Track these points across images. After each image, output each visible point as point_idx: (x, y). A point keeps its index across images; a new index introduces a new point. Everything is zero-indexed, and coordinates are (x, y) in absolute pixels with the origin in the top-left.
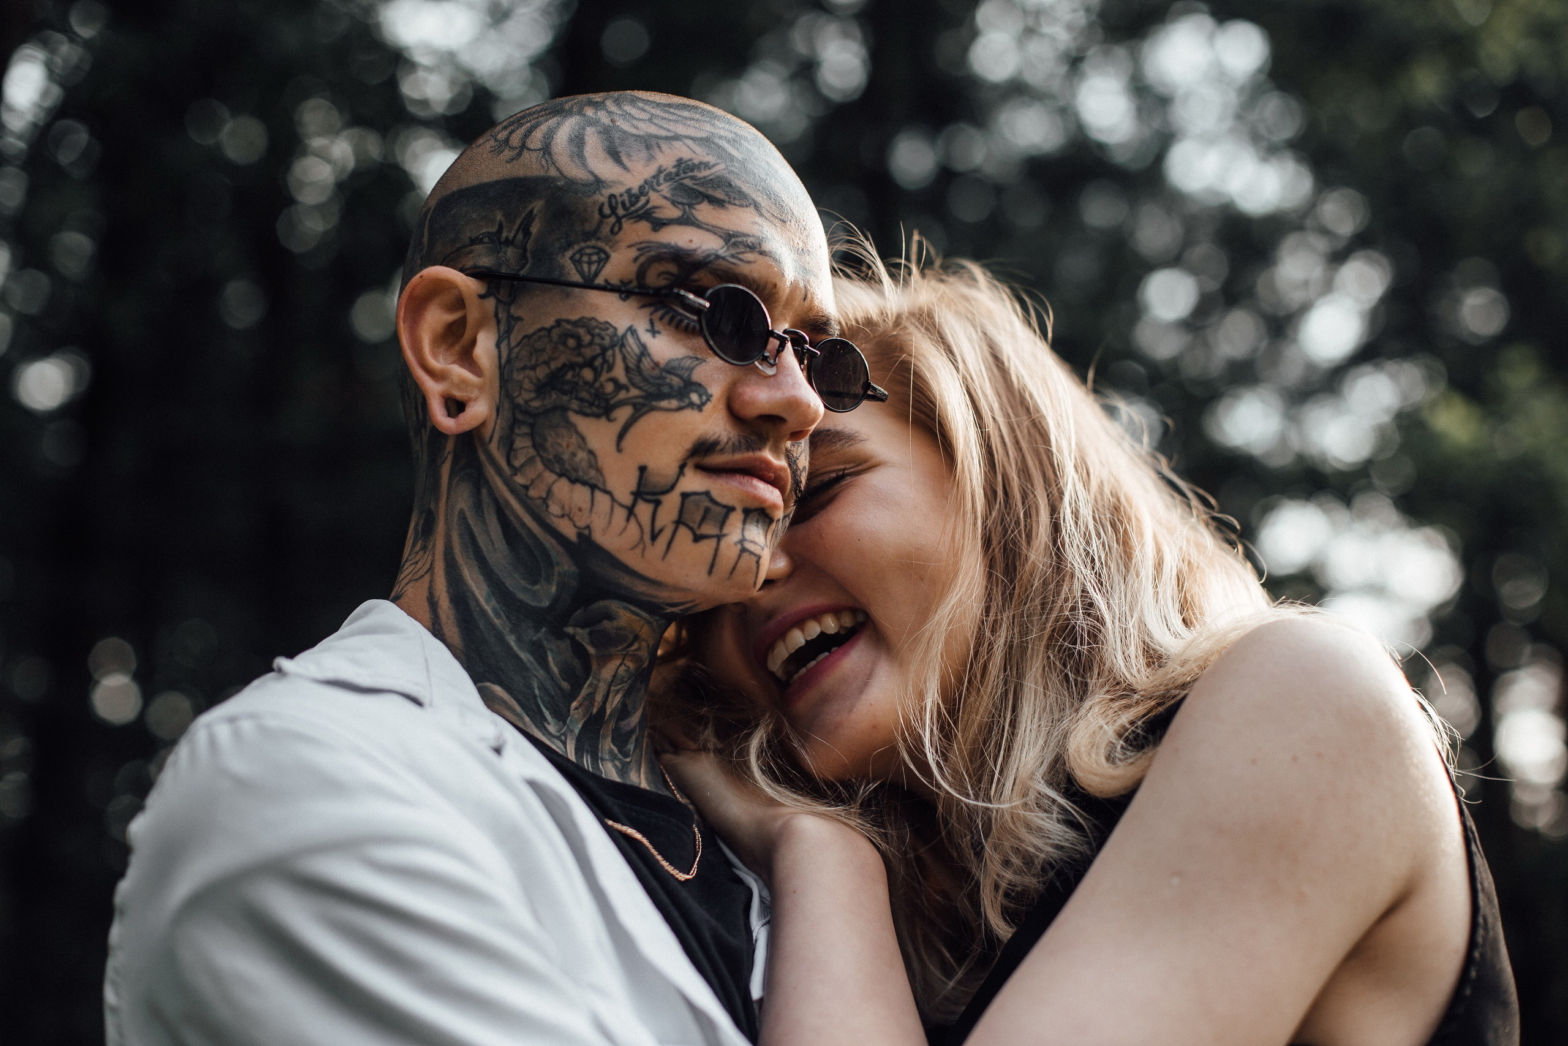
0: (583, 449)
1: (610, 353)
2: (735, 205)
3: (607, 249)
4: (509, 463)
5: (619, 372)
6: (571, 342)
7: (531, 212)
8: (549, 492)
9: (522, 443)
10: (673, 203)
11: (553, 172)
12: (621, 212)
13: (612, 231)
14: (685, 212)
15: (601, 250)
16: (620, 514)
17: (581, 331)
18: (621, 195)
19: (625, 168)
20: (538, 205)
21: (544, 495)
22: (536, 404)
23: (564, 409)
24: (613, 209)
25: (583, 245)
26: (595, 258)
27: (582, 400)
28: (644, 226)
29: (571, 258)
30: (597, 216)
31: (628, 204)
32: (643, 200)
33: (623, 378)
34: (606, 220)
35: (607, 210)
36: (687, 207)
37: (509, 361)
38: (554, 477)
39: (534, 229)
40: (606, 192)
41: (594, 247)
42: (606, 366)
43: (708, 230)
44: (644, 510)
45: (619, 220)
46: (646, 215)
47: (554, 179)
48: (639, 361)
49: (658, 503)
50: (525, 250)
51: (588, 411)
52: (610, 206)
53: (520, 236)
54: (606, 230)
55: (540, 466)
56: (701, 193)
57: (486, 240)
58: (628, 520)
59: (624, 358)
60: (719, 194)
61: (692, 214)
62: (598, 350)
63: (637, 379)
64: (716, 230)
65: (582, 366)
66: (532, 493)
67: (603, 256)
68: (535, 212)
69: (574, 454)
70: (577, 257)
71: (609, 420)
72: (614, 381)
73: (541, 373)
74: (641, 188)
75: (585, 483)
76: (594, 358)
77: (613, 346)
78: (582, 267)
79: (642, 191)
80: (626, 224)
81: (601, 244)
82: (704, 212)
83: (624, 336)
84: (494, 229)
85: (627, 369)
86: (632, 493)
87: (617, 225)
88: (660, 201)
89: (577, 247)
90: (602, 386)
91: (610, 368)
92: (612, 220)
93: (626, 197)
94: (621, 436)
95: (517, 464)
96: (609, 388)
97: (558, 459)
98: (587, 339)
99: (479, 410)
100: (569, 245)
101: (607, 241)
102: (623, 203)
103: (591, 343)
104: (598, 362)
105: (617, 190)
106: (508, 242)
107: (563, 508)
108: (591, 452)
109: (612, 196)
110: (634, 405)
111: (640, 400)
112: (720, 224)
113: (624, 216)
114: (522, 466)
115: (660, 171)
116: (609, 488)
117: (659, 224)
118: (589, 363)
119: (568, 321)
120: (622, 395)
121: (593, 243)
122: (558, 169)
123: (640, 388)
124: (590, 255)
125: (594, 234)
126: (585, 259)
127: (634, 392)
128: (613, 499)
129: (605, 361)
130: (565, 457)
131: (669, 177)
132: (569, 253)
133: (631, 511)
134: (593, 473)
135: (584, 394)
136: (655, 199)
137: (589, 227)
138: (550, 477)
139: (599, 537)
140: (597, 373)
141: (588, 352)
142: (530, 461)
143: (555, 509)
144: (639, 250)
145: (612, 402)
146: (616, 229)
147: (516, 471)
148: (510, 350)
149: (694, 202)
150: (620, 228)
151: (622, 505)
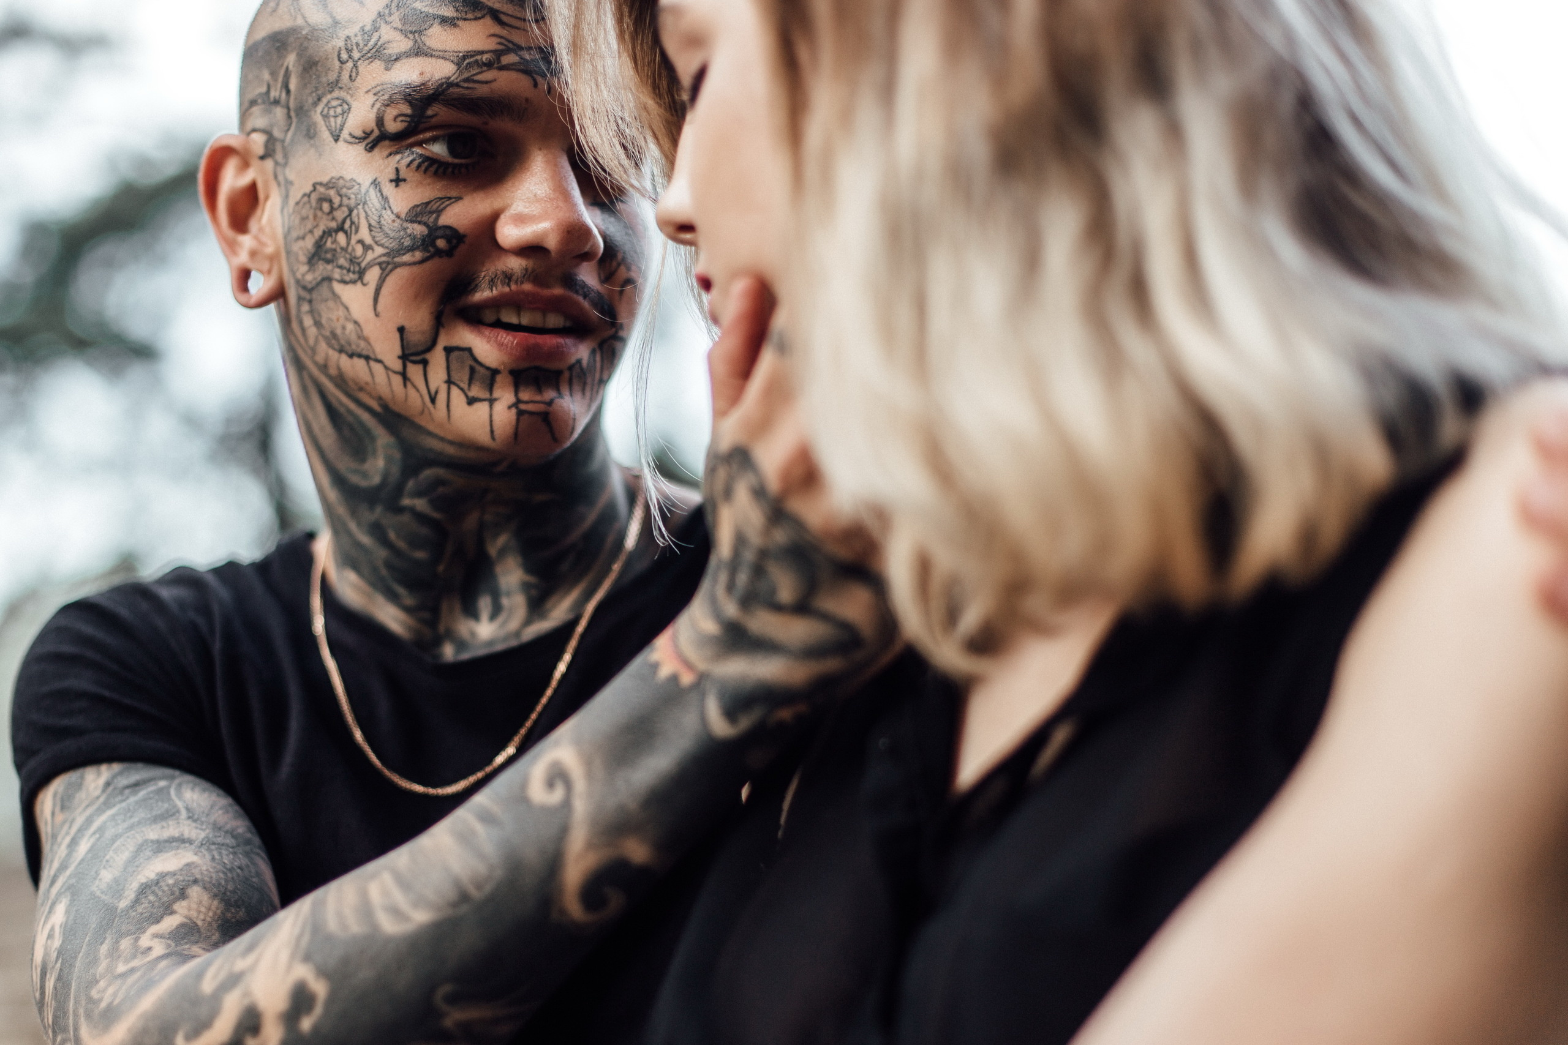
0: (349, 320)
1: (355, 212)
3: (348, 98)
5: (365, 233)
6: (326, 207)
7: (287, 68)
9: (308, 322)
10: (404, 34)
11: (300, 22)
12: (356, 55)
13: (350, 77)
14: (415, 41)
15: (344, 101)
16: (397, 379)
17: (332, 193)
18: (357, 35)
20: (291, 60)
21: (337, 372)
22: (309, 277)
23: (330, 280)
24: (349, 51)
25: (329, 97)
26: (339, 110)
27: (341, 267)
28: (377, 66)
29: (321, 114)
30: (337, 63)
31: (362, 42)
32: (376, 36)
33: (368, 240)
34: (344, 66)
35: (344, 56)
36: (418, 35)
38: (337, 353)
39: (293, 85)
40: (343, 34)
41: (338, 99)
42: (353, 227)
43: (438, 57)
44: (415, 373)
45: (355, 64)
46: (377, 53)
47: (301, 28)
48: (381, 216)
49: (425, 363)
50: (288, 108)
51: (347, 278)
52: (347, 49)
53: (284, 95)
54: (345, 77)
55: (324, 343)
56: (432, 15)
57: (260, 101)
58: (405, 384)
59: (367, 217)
60: (450, 12)
61: (423, 41)
62: (346, 212)
63: (380, 237)
64: (447, 55)
65: (336, 232)
66: (332, 371)
67: (346, 107)
68: (291, 66)
69: (344, 328)
70: (325, 112)
71: (364, 285)
72: (361, 242)
73: (309, 243)
74: (374, 23)
75: (360, 356)
76: (344, 221)
77: (357, 205)
78: (329, 122)
79: (375, 26)
80: (362, 67)
81: (343, 94)
82: (433, 36)
83: (367, 192)
84: (264, 89)
85: (371, 228)
86: (399, 357)
87: (354, 70)
88: (391, 34)
89: (324, 101)
90: (354, 250)
91: (357, 229)
92: (350, 64)
93: (360, 37)
94: (376, 299)
96: (359, 250)
97: (334, 334)
98: (337, 201)
100: (319, 100)
101: (348, 89)
102: (357, 45)
103: (340, 206)
104: (347, 225)
105: (353, 30)
106: (276, 102)
107: (357, 382)
108: (357, 323)
109: (348, 38)
110: (380, 264)
111: (384, 259)
112: (453, 46)
113: (359, 59)
114: (316, 343)
116: (379, 357)
117: (390, 62)
118: (341, 228)
119: (322, 184)
120: (370, 256)
121: (336, 94)
122: (304, 17)
123: (382, 245)
124: (335, 107)
125: (335, 85)
126: (332, 112)
127: (380, 252)
128: (385, 367)
129: (352, 223)
130: (339, 332)
131: (400, 4)
132: (319, 109)
133: (404, 375)
134: (362, 344)
135: (342, 261)
136: (386, 34)
137: (332, 77)
138: (334, 354)
140: (348, 236)
141: (339, 215)
142: (317, 340)
143: (353, 385)
144: (375, 94)
145: (363, 265)
146: (354, 74)
148: (290, 216)
149: (426, 27)
150: (357, 73)
151: (395, 372)
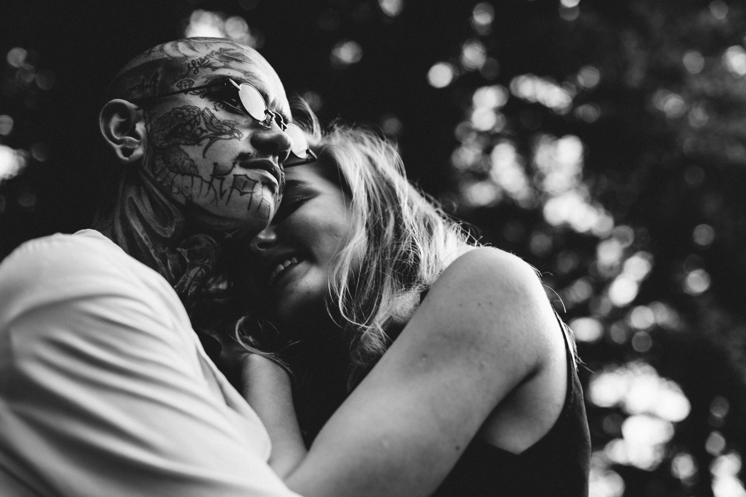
0: (187, 159)
1: (198, 117)
2: (247, 62)
3: (193, 80)
4: (153, 173)
5: (203, 125)
6: (180, 116)
7: (157, 72)
8: (172, 182)
9: (159, 163)
10: (220, 61)
11: (165, 56)
12: (197, 66)
13: (194, 73)
14: (225, 64)
15: (189, 81)
16: (206, 186)
17: (184, 111)
18: (197, 60)
19: (197, 51)
20: (160, 70)
21: (170, 184)
22: (165, 144)
23: (178, 144)
24: (194, 65)
25: (182, 80)
26: (188, 84)
27: (186, 139)
28: (208, 70)
29: (177, 86)
30: (187, 69)
31: (200, 62)
32: (207, 61)
33: (204, 127)
34: (191, 70)
35: (191, 66)
36: (226, 63)
37: (151, 130)
38: (174, 174)
39: (159, 79)
40: (190, 60)
41: (187, 80)
42: (196, 123)
43: (236, 70)
44: (217, 183)
45: (197, 69)
46: (209, 66)
47: (166, 58)
48: (211, 120)
49: (223, 179)
50: (155, 88)
51: (189, 143)
52: (192, 64)
53: (153, 83)
54: (191, 73)
55: (167, 170)
56: (232, 58)
57: (138, 87)
58: (209, 188)
59: (204, 119)
60: (240, 58)
61: (229, 65)
62: (192, 117)
63: (211, 127)
64: (240, 70)
65: (185, 125)
66: (165, 184)
67: (191, 82)
68: (159, 72)
69: (183, 162)
70: (179, 85)
71: (199, 145)
72: (201, 129)
73: (166, 132)
74: (205, 57)
75: (189, 174)
76: (191, 120)
77: (199, 115)
78: (182, 88)
79: (206, 58)
80: (200, 70)
81: (189, 78)
82: (233, 64)
83: (203, 111)
84: (141, 83)
85: (206, 123)
86: (211, 175)
87: (196, 71)
88: (215, 61)
89: (179, 81)
90: (195, 131)
91: (199, 123)
92: (194, 69)
93: (199, 61)
94: (205, 151)
95: (157, 172)
96: (199, 132)
97: (176, 166)
98: (187, 113)
99: (139, 151)
100: (176, 81)
101: (192, 77)
102: (198, 63)
103: (189, 115)
104: (193, 122)
105: (195, 59)
106: (147, 87)
107: (179, 188)
108: (192, 160)
109: (193, 61)
110: (210, 138)
111: (212, 136)
112: (241, 68)
113: (199, 67)
114: (160, 173)
115: (213, 52)
116: (200, 174)
117: (215, 69)
118: (189, 123)
119: (178, 108)
120: (205, 134)
121: (186, 78)
122: (168, 55)
123: (212, 131)
124: (185, 83)
125: (187, 75)
126: (183, 85)
127: (210, 132)
128: (202, 180)
129: (196, 121)
130: (179, 164)
131: (217, 53)
132: (175, 84)
133: (210, 184)
134: (192, 169)
135: (187, 136)
136: (212, 60)
137: (183, 73)
138: (172, 175)
139: (195, 200)
140: (193, 126)
141: (188, 118)
142: (163, 169)
143: (175, 190)
144: (207, 78)
145: (200, 138)
146: (196, 72)
147: (156, 176)
148: (152, 126)
149: (229, 61)
150: (198, 72)
151: (206, 182)
